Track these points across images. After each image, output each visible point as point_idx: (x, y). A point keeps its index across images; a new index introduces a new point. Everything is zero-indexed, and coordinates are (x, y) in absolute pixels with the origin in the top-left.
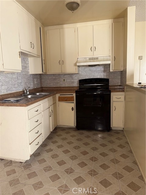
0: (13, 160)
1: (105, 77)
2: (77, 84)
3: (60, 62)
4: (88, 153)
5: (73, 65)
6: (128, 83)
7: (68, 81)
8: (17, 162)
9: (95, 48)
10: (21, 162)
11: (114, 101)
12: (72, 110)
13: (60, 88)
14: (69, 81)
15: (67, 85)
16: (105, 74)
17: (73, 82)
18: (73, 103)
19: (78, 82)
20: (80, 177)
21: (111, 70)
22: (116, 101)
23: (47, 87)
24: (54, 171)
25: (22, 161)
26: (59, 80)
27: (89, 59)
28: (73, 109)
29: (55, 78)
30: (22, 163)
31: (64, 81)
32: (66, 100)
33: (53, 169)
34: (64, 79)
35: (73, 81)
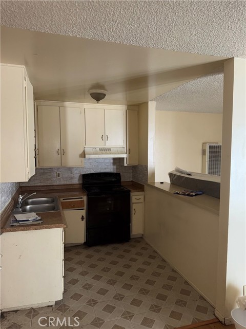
0: (34, 307)
1: (115, 172)
2: (79, 180)
3: (60, 151)
4: (124, 273)
5: (78, 156)
6: (149, 182)
7: (64, 176)
8: (43, 307)
9: (107, 138)
10: (48, 306)
11: (134, 203)
12: (82, 220)
13: (51, 187)
14: (67, 175)
15: (63, 183)
16: (115, 167)
17: (72, 178)
18: (83, 209)
19: (79, 177)
20: (134, 300)
21: (125, 165)
22: (135, 203)
23: (29, 186)
24: (101, 302)
25: (50, 304)
26: (50, 176)
27: (100, 149)
28: (82, 218)
29: (44, 172)
30: (52, 306)
31: (59, 176)
32: (73, 207)
33: (99, 301)
34: (59, 174)
35: (72, 175)
